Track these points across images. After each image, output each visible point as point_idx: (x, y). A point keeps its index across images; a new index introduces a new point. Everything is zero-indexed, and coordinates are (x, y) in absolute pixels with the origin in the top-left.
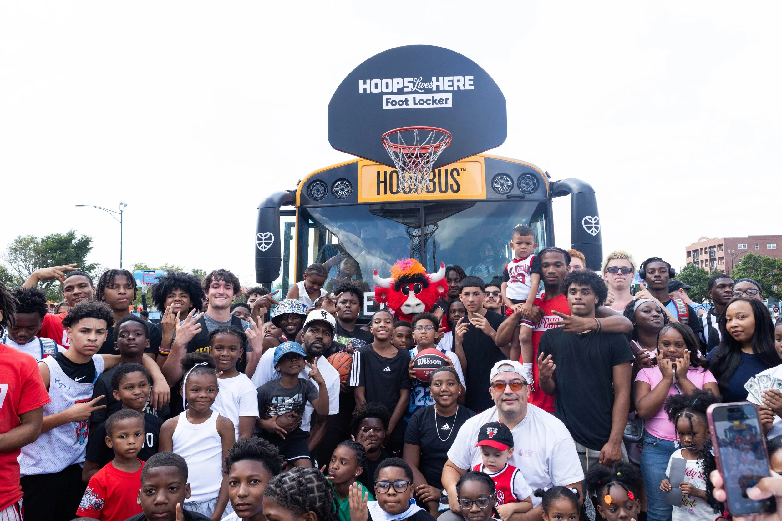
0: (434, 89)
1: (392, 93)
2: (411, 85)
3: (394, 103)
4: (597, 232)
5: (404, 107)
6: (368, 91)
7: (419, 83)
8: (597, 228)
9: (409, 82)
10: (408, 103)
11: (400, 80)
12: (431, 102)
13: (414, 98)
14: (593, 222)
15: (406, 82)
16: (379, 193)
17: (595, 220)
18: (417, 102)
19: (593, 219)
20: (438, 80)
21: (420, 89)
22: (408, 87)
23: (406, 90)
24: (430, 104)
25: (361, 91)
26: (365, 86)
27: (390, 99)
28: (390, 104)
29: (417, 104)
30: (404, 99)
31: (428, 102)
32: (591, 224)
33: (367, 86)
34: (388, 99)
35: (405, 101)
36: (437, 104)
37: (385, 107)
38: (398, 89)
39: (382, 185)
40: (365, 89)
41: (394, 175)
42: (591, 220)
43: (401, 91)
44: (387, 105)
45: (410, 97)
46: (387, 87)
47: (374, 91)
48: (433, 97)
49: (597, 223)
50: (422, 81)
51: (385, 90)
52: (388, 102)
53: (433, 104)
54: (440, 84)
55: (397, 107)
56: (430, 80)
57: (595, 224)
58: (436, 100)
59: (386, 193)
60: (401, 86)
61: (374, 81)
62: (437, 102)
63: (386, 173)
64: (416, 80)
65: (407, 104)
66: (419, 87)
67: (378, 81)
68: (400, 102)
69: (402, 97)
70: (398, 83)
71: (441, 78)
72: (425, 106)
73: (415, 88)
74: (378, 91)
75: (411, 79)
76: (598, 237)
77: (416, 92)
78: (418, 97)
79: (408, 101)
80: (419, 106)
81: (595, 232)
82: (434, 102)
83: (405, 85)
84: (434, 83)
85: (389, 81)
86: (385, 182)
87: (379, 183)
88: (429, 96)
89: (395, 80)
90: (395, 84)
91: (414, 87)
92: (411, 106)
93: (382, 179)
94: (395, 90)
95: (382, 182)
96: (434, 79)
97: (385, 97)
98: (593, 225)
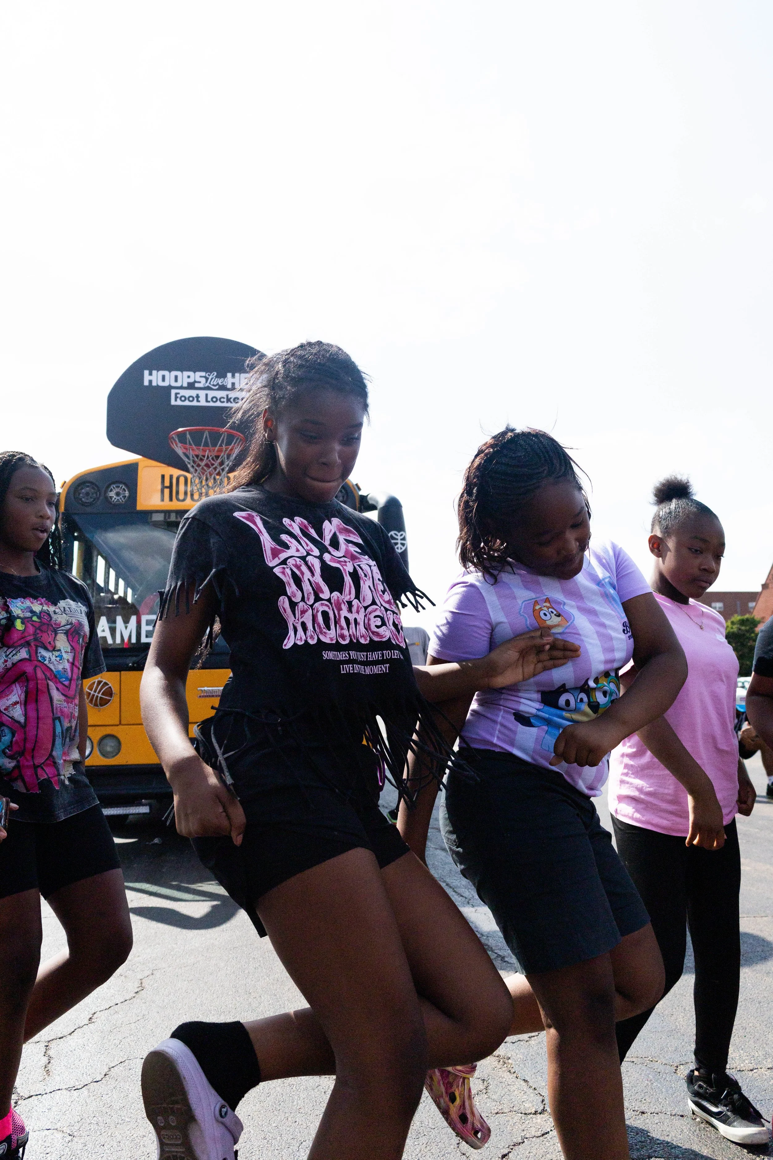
0: (229, 386)
1: (181, 388)
2: (203, 380)
3: (184, 398)
4: (404, 548)
5: (195, 403)
6: (154, 384)
7: (212, 379)
8: (403, 544)
9: (201, 377)
10: (199, 399)
11: (191, 374)
12: (225, 400)
13: (207, 395)
14: (399, 538)
15: (198, 376)
16: (163, 500)
17: (401, 535)
18: (209, 399)
19: (399, 534)
20: (233, 376)
21: (213, 385)
22: (200, 382)
23: (197, 385)
24: (224, 402)
25: (146, 383)
26: (151, 378)
27: (179, 393)
28: (178, 400)
29: (209, 402)
30: (194, 396)
31: (222, 400)
32: (397, 539)
33: (153, 378)
34: (176, 394)
35: (196, 397)
36: (231, 402)
37: (173, 402)
38: (188, 383)
39: (167, 491)
40: (150, 382)
41: (182, 480)
42: (397, 535)
43: (191, 386)
44: (176, 400)
45: (202, 394)
46: (176, 380)
47: (161, 384)
48: (227, 396)
49: (404, 539)
50: (216, 377)
51: (173, 384)
52: (176, 398)
53: (227, 402)
54: (236, 380)
55: (187, 403)
56: (225, 376)
57: (401, 540)
58: (231, 398)
59: (171, 499)
60: (191, 380)
61: (161, 373)
62: (232, 400)
63: (171, 477)
64: (209, 375)
65: (198, 401)
66: (212, 383)
67: (166, 373)
68: (190, 398)
69: (193, 393)
70: (189, 377)
71: (237, 375)
72: (218, 404)
73: (207, 384)
74: (166, 384)
75: (203, 374)
76: (404, 554)
77: (208, 388)
78: (211, 394)
79: (199, 397)
80: (211, 404)
81: (401, 549)
82: (228, 400)
83: (197, 380)
84: (229, 380)
85: (178, 373)
86: (170, 487)
87: (163, 487)
88: (222, 394)
89: (186, 374)
90: (185, 377)
91: (206, 382)
92: (203, 403)
93: (167, 483)
94: (185, 385)
95: (167, 487)
96: (229, 375)
97: (173, 392)
98: (399, 541)
